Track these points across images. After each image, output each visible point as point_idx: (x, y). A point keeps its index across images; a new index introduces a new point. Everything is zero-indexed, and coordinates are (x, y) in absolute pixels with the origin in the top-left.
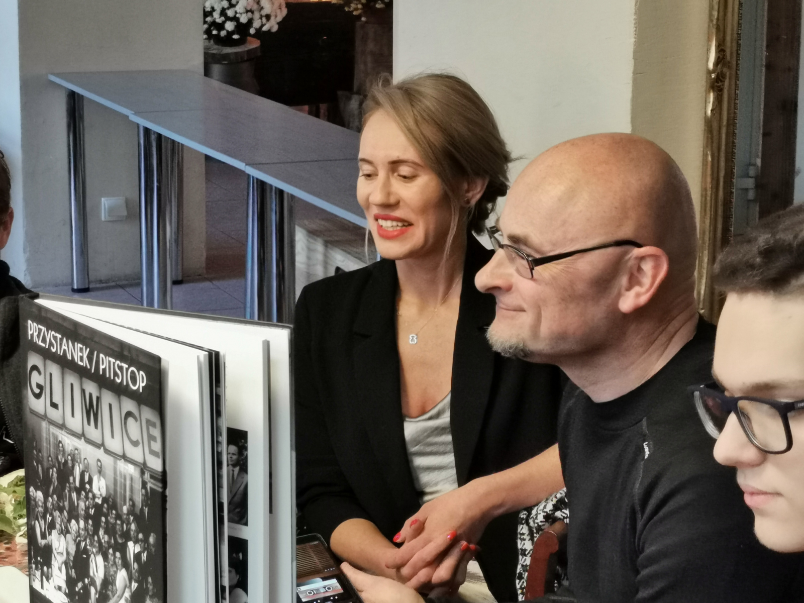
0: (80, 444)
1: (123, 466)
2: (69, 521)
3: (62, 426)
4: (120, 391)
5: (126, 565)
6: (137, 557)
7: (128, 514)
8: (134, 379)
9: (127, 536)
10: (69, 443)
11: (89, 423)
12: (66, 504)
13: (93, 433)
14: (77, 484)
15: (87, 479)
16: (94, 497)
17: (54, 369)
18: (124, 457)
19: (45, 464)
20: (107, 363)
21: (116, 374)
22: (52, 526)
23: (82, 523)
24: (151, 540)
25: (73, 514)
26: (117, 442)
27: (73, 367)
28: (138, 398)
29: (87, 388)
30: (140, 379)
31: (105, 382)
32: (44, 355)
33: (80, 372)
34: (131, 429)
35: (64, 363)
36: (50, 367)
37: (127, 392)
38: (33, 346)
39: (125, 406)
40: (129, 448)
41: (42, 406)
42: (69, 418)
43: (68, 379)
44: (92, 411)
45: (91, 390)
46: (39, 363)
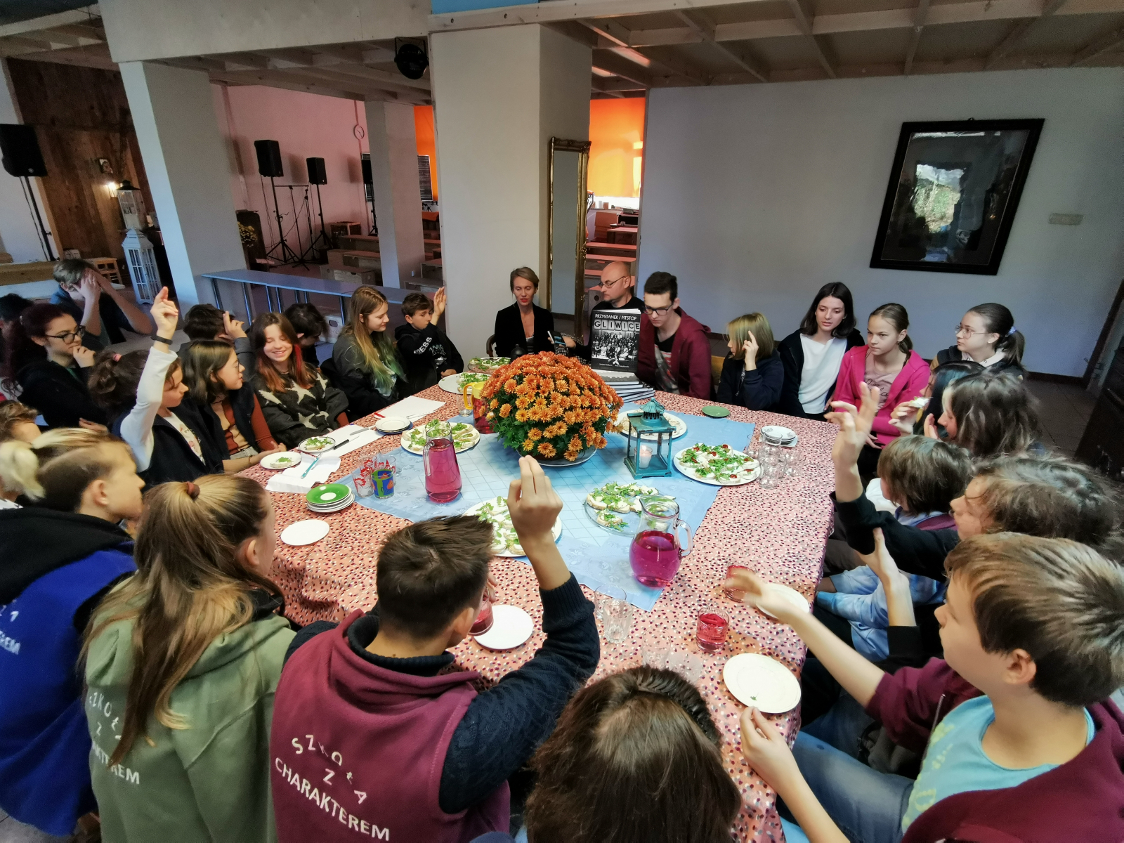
0: (614, 332)
1: (627, 332)
3: (608, 329)
4: (627, 321)
6: (631, 345)
7: (629, 339)
8: (632, 318)
9: (629, 342)
10: (609, 332)
12: (608, 342)
13: (618, 328)
15: (615, 336)
16: (618, 339)
17: (606, 322)
19: (600, 337)
21: (627, 318)
22: (602, 346)
24: (636, 341)
25: (610, 342)
26: (626, 329)
27: (612, 319)
28: (634, 321)
29: (617, 322)
30: (635, 318)
31: (623, 320)
32: (601, 319)
33: (615, 320)
34: (631, 326)
35: (609, 320)
36: (603, 321)
37: (630, 321)
38: (597, 318)
39: (629, 323)
40: (630, 329)
41: (599, 327)
42: (610, 328)
43: (610, 322)
44: (617, 325)
45: (619, 322)
46: (599, 321)
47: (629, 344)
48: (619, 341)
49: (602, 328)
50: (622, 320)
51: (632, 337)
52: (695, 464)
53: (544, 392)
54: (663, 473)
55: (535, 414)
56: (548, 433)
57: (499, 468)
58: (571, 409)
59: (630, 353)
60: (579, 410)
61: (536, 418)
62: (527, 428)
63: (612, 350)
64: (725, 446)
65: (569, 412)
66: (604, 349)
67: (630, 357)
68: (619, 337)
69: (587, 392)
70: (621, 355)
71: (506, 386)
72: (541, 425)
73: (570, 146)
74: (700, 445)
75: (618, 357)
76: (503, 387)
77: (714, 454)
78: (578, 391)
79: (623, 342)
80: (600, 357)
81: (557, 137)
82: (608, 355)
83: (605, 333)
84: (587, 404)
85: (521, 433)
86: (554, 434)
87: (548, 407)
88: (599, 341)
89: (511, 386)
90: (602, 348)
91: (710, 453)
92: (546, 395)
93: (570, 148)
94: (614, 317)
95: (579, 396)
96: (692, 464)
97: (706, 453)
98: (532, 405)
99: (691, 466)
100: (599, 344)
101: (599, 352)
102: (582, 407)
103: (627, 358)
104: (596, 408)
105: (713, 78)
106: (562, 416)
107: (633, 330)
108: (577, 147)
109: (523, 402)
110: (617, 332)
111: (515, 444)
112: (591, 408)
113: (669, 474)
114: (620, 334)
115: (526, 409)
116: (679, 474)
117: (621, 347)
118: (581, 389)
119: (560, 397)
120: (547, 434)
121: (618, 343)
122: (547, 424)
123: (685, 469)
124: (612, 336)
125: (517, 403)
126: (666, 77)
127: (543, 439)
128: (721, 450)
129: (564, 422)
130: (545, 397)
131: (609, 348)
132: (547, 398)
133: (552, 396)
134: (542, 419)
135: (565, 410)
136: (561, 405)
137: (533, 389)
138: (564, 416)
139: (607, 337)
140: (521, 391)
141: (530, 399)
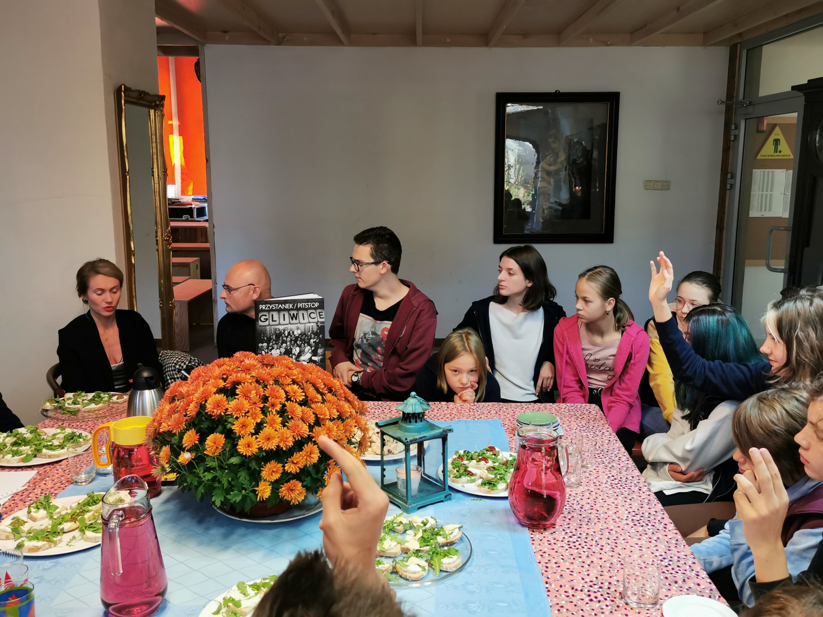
0: (289, 326)
1: (308, 325)
2: (282, 345)
3: (279, 324)
4: (306, 309)
6: (315, 342)
7: (311, 334)
8: (313, 305)
10: (281, 328)
11: (292, 320)
12: (280, 342)
13: (294, 321)
14: (286, 335)
15: (291, 332)
16: (295, 335)
17: (275, 314)
18: (309, 322)
19: (268, 336)
20: (300, 305)
21: (305, 306)
23: (288, 343)
24: (321, 336)
25: (284, 342)
26: (306, 320)
27: (285, 310)
28: (315, 309)
29: (292, 313)
30: (317, 305)
31: (300, 309)
32: (269, 311)
33: (288, 310)
34: (312, 316)
35: (279, 310)
36: (271, 313)
37: (311, 308)
38: (263, 310)
39: (310, 311)
40: (311, 320)
41: (267, 323)
42: (282, 321)
43: (282, 314)
44: (294, 317)
45: (295, 312)
46: (266, 313)
47: (312, 341)
48: (297, 338)
49: (271, 323)
50: (298, 309)
51: (315, 330)
52: (473, 478)
53: (273, 405)
54: (441, 496)
55: (269, 439)
56: (292, 466)
57: (200, 543)
58: (318, 422)
59: (315, 353)
60: (328, 423)
61: (272, 445)
62: (253, 465)
63: (288, 352)
64: (492, 449)
65: (317, 429)
66: (275, 353)
67: (314, 358)
68: (297, 333)
69: (329, 396)
70: (302, 358)
71: (209, 407)
72: (279, 455)
73: (141, 99)
74: (461, 452)
76: (202, 407)
77: (486, 460)
78: (319, 396)
79: (303, 339)
81: (128, 86)
83: (275, 329)
84: (336, 414)
85: (243, 476)
86: (301, 465)
87: (284, 426)
88: (268, 341)
89: (218, 405)
90: (273, 351)
91: (480, 460)
92: (278, 407)
93: (141, 102)
94: (287, 306)
95: (322, 403)
96: (468, 478)
97: (474, 461)
98: (259, 427)
99: (468, 482)
100: (268, 346)
102: (331, 420)
103: (310, 360)
104: (348, 418)
105: (284, 37)
106: (309, 435)
107: (316, 320)
108: (148, 101)
109: (244, 426)
110: (293, 327)
111: (236, 495)
112: (341, 418)
113: (448, 498)
114: (298, 329)
115: (253, 434)
116: (459, 495)
117: (300, 346)
118: (322, 394)
119: (299, 410)
120: (291, 468)
121: (296, 341)
122: (290, 452)
123: (463, 487)
124: (286, 333)
125: (236, 428)
126: (224, 32)
127: (286, 477)
128: (489, 454)
129: (315, 443)
130: (278, 412)
132: (282, 412)
133: (288, 408)
134: (281, 445)
135: (311, 428)
136: (303, 419)
137: (255, 403)
138: (314, 435)
140: (239, 409)
141: (254, 419)
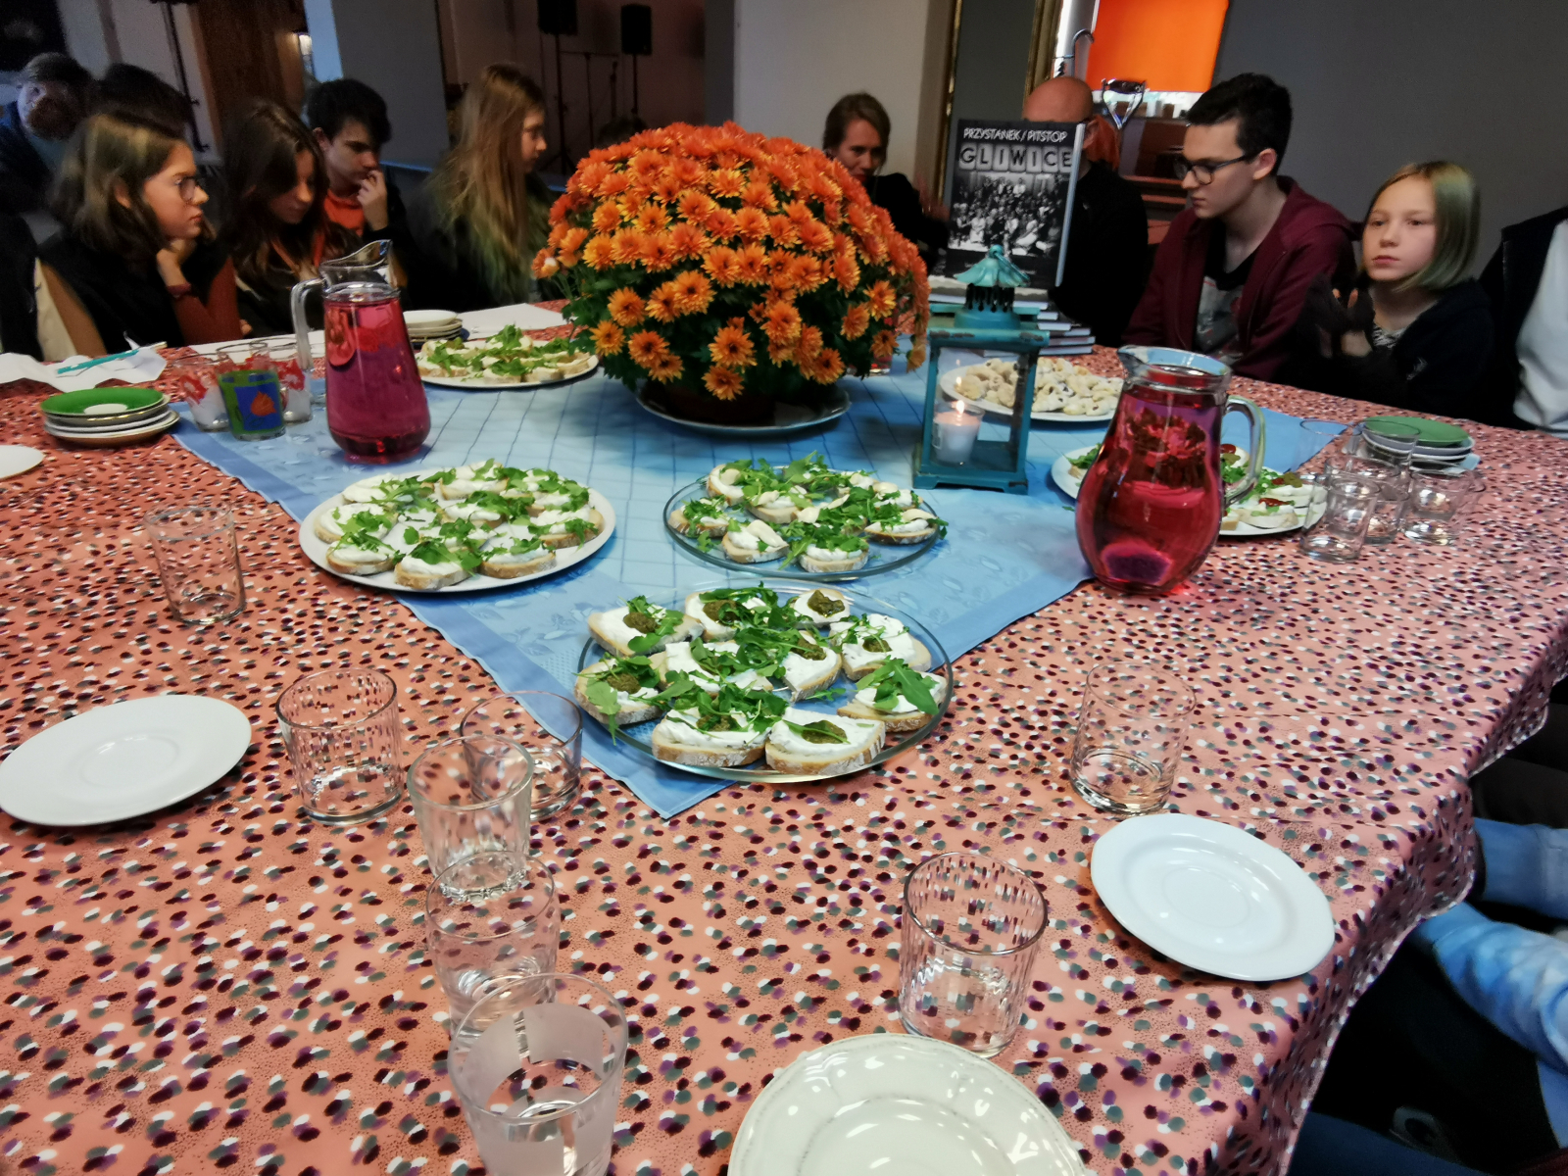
0: (1008, 176)
1: (1040, 177)
2: (990, 210)
3: (992, 170)
4: (1041, 144)
5: (1036, 217)
6: (1046, 213)
7: (1042, 195)
8: (1056, 137)
9: (1040, 205)
10: (994, 176)
11: (1015, 163)
12: (989, 204)
13: (1018, 166)
14: (1000, 192)
16: (1014, 195)
17: (988, 149)
18: (1043, 172)
20: (1032, 135)
21: (1041, 137)
22: (974, 216)
23: (1001, 209)
24: (1058, 202)
25: (995, 205)
26: (1038, 167)
27: (1005, 142)
28: (1058, 145)
29: (1016, 149)
30: (1062, 136)
31: (1032, 143)
32: (978, 142)
33: (1010, 143)
34: (1052, 159)
35: (995, 142)
36: (982, 146)
37: (1049, 144)
38: (969, 140)
39: (1048, 149)
40: (1047, 168)
41: (971, 165)
42: (997, 165)
43: (999, 148)
44: (1018, 158)
45: (1020, 148)
46: (973, 146)
47: (1042, 210)
48: (1017, 200)
49: (979, 166)
50: (1028, 143)
51: (1051, 187)
54: (1004, 481)
59: (1042, 235)
63: (998, 226)
66: (979, 224)
67: (1042, 246)
68: (1019, 190)
70: (1020, 241)
75: (1012, 246)
79: (1026, 204)
80: (968, 246)
82: (987, 241)
83: (984, 179)
90: (975, 222)
94: (1009, 136)
100: (968, 210)
101: (967, 231)
103: (1033, 248)
107: (1054, 169)
110: (1014, 178)
114: (1021, 182)
117: (1019, 217)
121: (1014, 206)
124: (1001, 188)
131: (991, 221)
139: (989, 190)
